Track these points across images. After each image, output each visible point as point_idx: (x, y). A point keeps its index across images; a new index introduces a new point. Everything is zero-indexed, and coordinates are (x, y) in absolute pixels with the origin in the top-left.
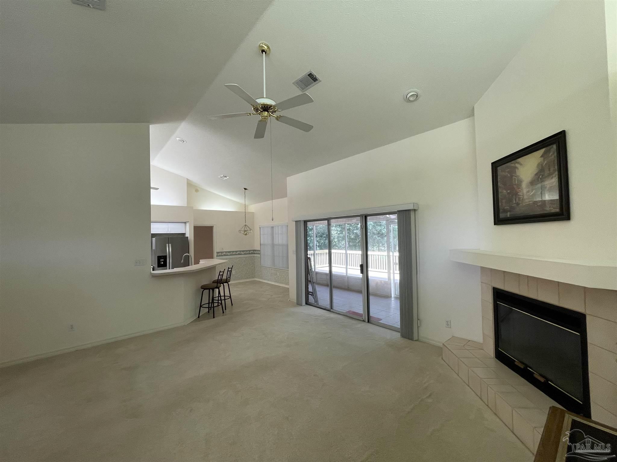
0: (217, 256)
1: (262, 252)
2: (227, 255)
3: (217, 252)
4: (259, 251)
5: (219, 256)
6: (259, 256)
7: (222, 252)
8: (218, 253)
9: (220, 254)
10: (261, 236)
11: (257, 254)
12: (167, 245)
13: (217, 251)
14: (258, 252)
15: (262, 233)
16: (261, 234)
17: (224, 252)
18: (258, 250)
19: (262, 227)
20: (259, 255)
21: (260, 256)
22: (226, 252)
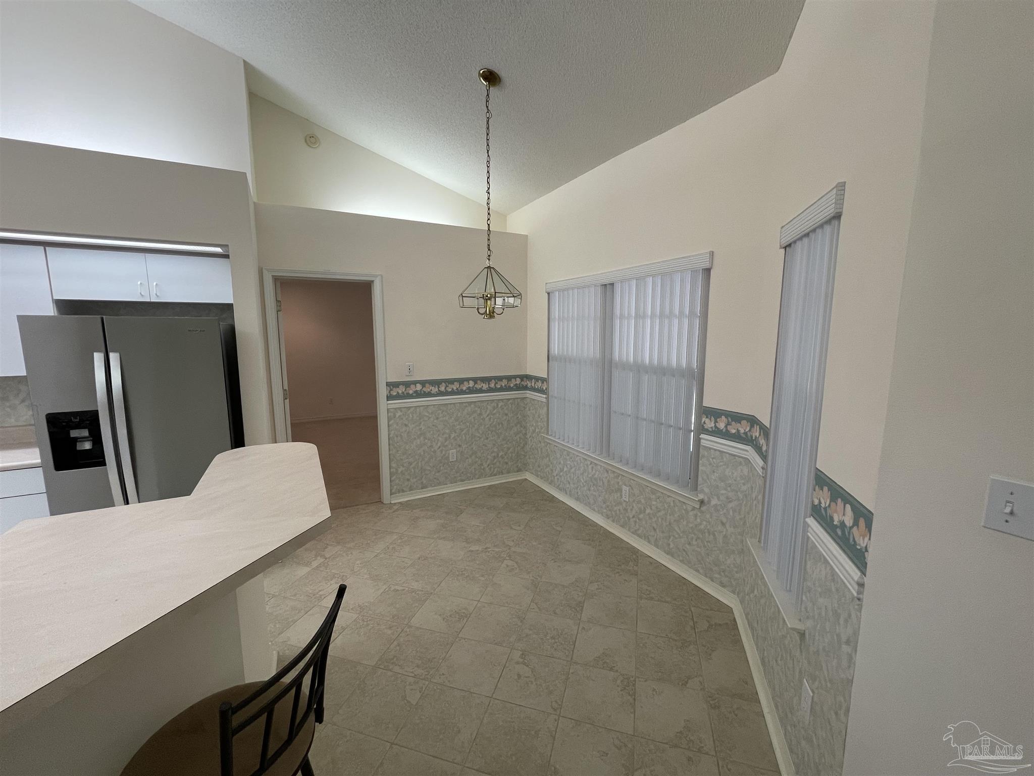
0: (389, 398)
1: (554, 387)
2: (429, 394)
3: (388, 384)
4: (543, 380)
5: (398, 397)
6: (544, 400)
7: (407, 384)
8: (391, 385)
9: (401, 390)
10: (552, 324)
11: (533, 389)
12: (98, 358)
13: (391, 379)
14: (539, 384)
15: (556, 313)
16: (552, 317)
17: (415, 383)
18: (537, 379)
19: (559, 291)
20: (541, 397)
21: (547, 398)
22: (423, 383)
